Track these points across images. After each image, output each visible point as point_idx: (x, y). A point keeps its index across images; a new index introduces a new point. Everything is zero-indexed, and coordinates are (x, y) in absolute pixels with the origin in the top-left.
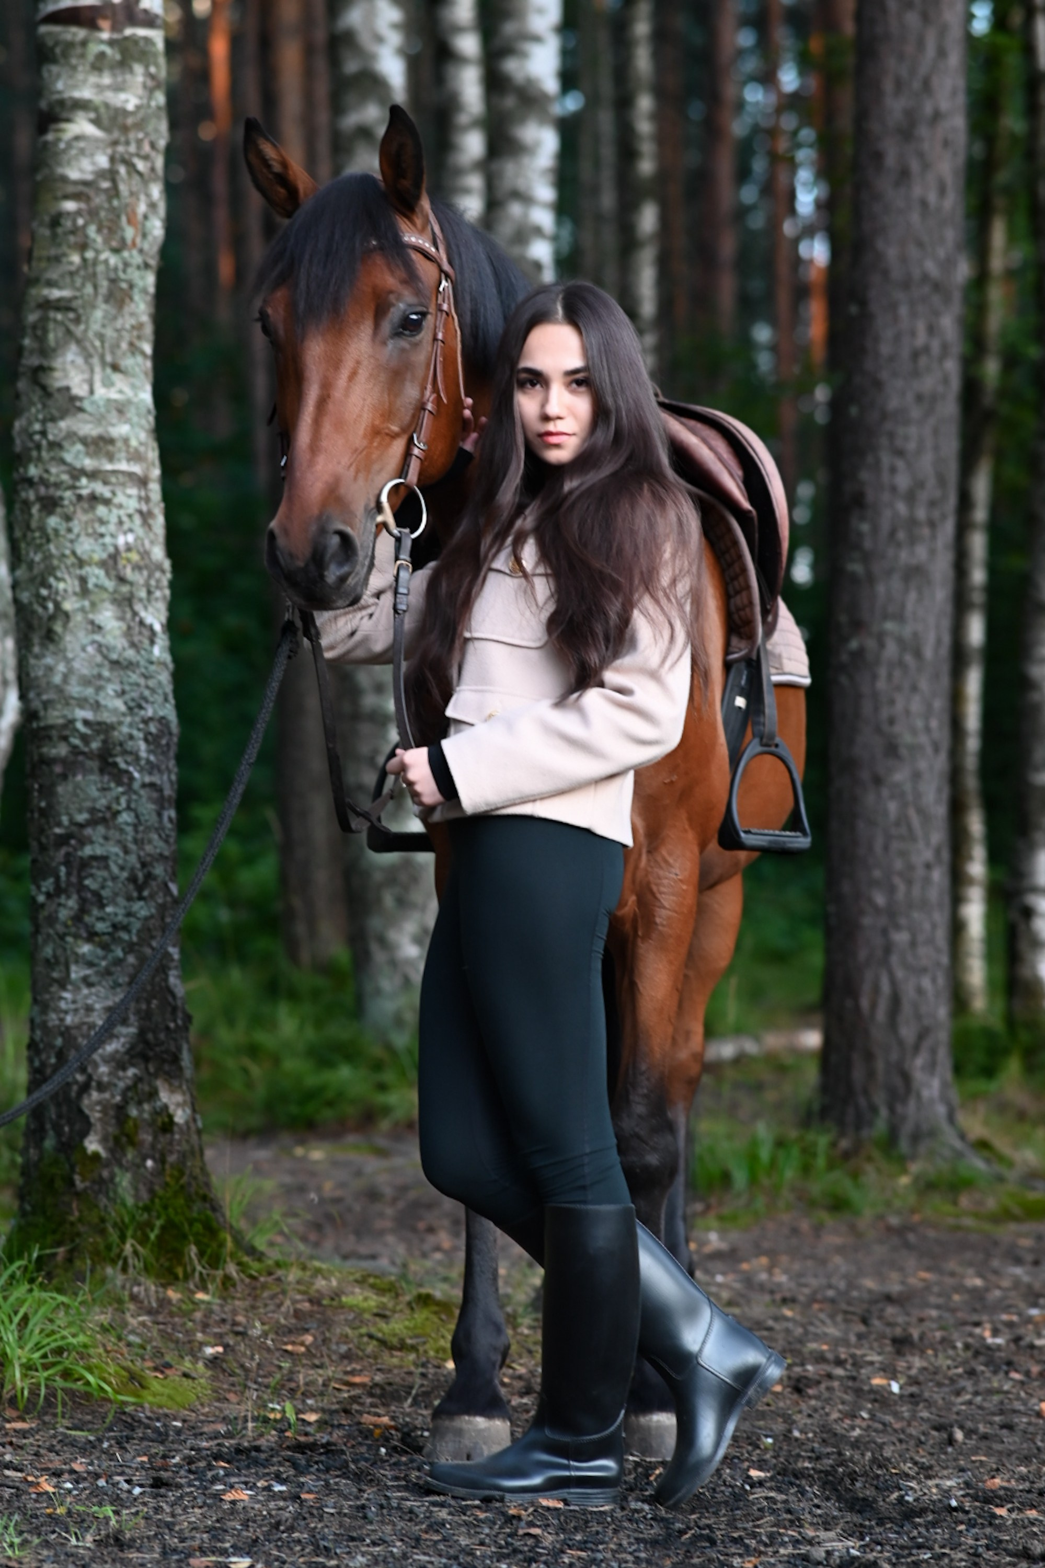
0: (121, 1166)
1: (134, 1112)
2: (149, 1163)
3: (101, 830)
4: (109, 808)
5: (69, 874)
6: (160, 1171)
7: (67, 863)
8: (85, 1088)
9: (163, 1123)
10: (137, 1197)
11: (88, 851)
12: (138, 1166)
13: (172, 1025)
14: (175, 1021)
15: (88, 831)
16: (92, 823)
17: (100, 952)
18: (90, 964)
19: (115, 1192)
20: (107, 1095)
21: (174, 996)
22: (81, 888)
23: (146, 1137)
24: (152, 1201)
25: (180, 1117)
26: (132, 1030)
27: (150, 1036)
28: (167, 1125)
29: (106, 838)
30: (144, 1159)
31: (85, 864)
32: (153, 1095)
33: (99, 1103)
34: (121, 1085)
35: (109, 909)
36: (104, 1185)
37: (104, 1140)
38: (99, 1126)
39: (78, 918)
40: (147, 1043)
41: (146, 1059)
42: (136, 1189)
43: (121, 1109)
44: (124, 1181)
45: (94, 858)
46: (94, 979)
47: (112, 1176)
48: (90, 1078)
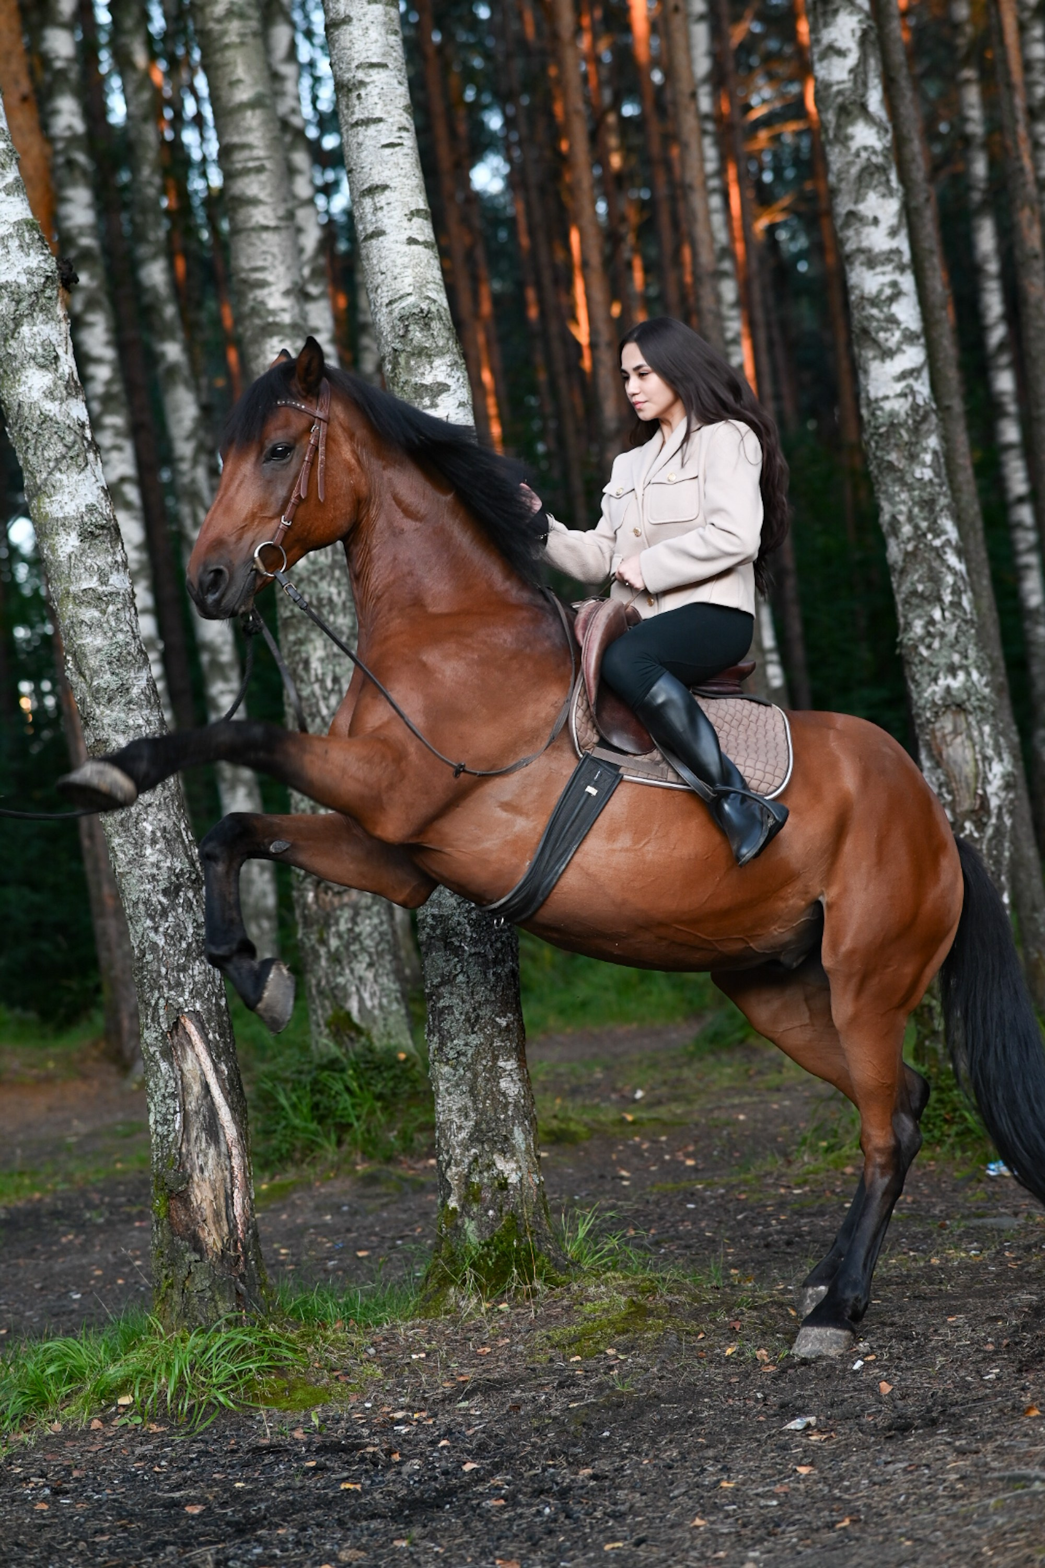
0: (469, 1216)
1: (475, 1179)
2: (491, 1213)
3: (448, 988)
4: (450, 973)
5: (434, 1020)
6: (497, 1219)
7: (432, 1012)
8: (448, 1165)
9: (500, 1184)
10: (481, 1236)
11: (441, 1004)
12: (482, 1216)
13: (502, 1117)
14: (506, 1113)
15: (442, 989)
16: (442, 984)
17: (452, 1071)
18: (449, 1081)
19: (465, 1235)
20: (460, 1169)
21: (504, 1094)
22: (440, 1030)
23: (487, 1195)
24: (492, 1239)
25: (513, 1179)
26: (472, 1123)
27: (484, 1126)
28: (504, 1186)
29: (451, 994)
30: (487, 1211)
31: (441, 1012)
32: (491, 1166)
33: (456, 1174)
34: (467, 1161)
35: (455, 1042)
36: (458, 1230)
37: (459, 1200)
38: (456, 1190)
39: (440, 1049)
40: (481, 1131)
41: (483, 1143)
42: (480, 1231)
43: (468, 1176)
44: (470, 1227)
45: (445, 1007)
46: (451, 1090)
47: (464, 1223)
48: (451, 1158)
